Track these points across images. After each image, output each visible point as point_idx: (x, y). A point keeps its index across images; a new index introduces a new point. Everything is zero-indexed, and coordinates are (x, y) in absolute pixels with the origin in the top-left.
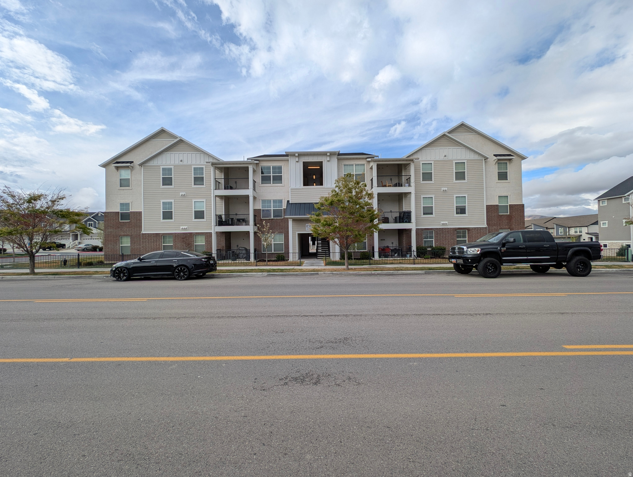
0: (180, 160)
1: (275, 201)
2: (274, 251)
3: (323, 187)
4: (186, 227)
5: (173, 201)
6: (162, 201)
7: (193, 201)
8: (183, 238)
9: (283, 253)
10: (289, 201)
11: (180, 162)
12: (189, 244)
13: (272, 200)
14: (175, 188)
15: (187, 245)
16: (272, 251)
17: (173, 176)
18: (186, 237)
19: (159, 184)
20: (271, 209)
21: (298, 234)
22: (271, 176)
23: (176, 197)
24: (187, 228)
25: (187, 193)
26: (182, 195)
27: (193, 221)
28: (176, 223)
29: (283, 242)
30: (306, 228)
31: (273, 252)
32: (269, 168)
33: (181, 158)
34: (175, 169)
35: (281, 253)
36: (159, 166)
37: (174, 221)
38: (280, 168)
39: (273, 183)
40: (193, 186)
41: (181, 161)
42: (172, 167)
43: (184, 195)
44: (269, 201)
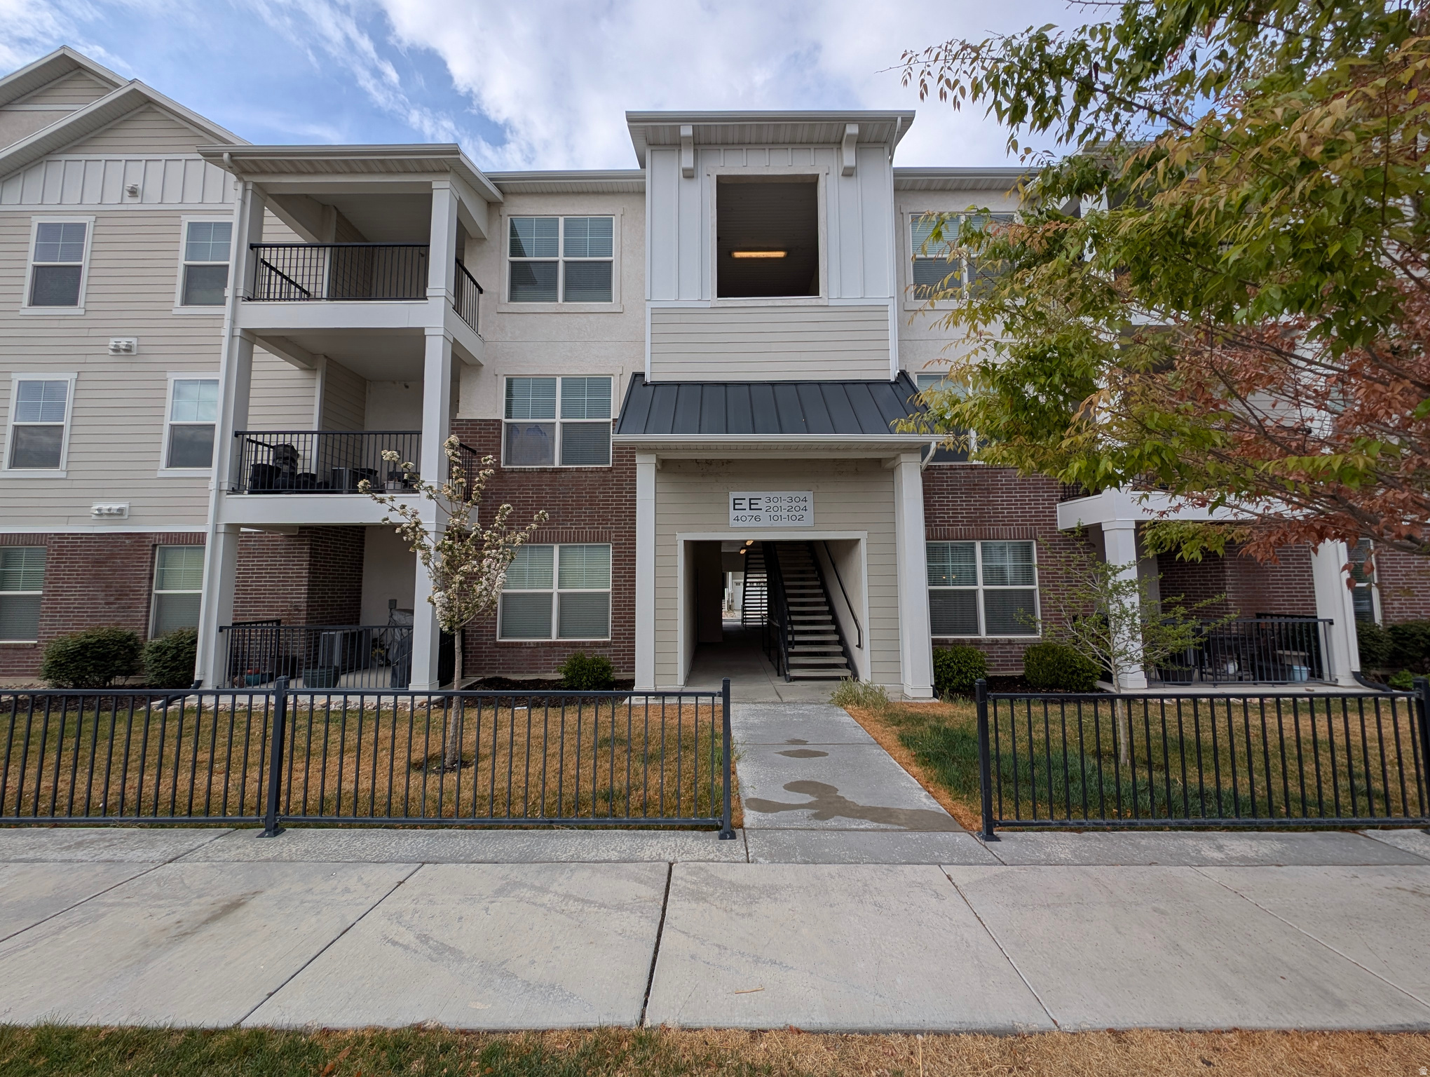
0: (129, 185)
1: (571, 384)
2: (560, 635)
3: (820, 302)
4: (115, 506)
5: (69, 377)
6: (17, 377)
7: (172, 377)
8: (97, 562)
9: (605, 644)
10: (643, 375)
11: (128, 199)
12: (121, 594)
13: (559, 380)
14: (90, 315)
15: (112, 599)
16: (549, 636)
17: (84, 263)
18: (112, 556)
19: (16, 298)
20: (554, 424)
21: (685, 542)
22: (557, 262)
23: (90, 359)
24: (127, 513)
25: (144, 341)
26: (116, 350)
27: (160, 474)
28: (76, 484)
29: (610, 590)
30: (733, 514)
31: (554, 638)
32: (549, 225)
33: (135, 179)
34: (99, 230)
35: (596, 644)
36: (25, 215)
37: (63, 475)
38: (605, 226)
39: (566, 300)
40: (179, 309)
41: (133, 192)
42: (88, 220)
43: (128, 349)
44: (546, 384)
